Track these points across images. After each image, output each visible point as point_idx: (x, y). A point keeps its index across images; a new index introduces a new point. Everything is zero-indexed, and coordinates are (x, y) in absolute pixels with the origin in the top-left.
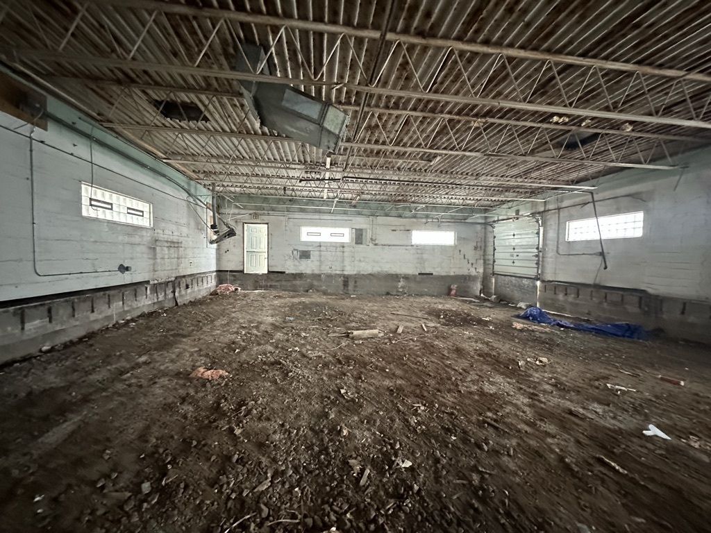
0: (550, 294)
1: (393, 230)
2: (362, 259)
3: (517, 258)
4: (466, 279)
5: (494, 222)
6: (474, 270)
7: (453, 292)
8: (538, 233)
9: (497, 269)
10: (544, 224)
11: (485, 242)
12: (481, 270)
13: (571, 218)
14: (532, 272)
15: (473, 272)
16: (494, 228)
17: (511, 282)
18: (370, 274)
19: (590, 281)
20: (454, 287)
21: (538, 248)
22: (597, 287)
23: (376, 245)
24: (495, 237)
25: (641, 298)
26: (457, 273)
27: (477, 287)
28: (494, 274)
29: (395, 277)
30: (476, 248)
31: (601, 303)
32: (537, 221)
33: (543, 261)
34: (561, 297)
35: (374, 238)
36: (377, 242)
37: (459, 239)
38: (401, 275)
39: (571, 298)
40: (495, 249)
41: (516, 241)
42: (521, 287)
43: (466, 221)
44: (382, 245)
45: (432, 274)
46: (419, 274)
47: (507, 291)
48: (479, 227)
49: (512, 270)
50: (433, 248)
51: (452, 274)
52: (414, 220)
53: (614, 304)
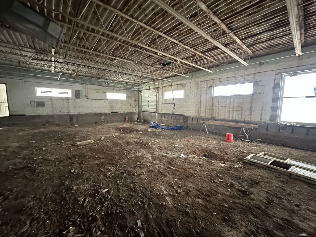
0: (160, 118)
1: (97, 92)
2: (80, 106)
3: (150, 105)
4: (132, 114)
5: (141, 90)
6: (135, 110)
7: (127, 120)
8: (156, 96)
9: (143, 109)
10: (158, 92)
11: (138, 98)
12: (137, 110)
13: (166, 91)
14: (155, 110)
15: (134, 111)
16: (141, 93)
17: (148, 114)
18: (86, 114)
19: (171, 113)
20: (127, 117)
21: (156, 101)
22: (173, 114)
23: (88, 99)
24: (142, 97)
25: (183, 117)
26: (128, 112)
27: (136, 117)
28: (142, 111)
29: (100, 115)
30: (135, 101)
31: (174, 120)
32: (156, 91)
33: (158, 106)
34: (163, 118)
35: (86, 95)
36: (88, 97)
37: (128, 97)
38: (102, 113)
39: (166, 119)
40: (142, 102)
41: (149, 98)
42: (151, 116)
43: (131, 89)
44: (92, 99)
45: (117, 112)
46: (111, 113)
47: (147, 118)
48: (136, 92)
49: (148, 110)
50: (117, 101)
51: (126, 112)
52: (108, 87)
53: (177, 120)
